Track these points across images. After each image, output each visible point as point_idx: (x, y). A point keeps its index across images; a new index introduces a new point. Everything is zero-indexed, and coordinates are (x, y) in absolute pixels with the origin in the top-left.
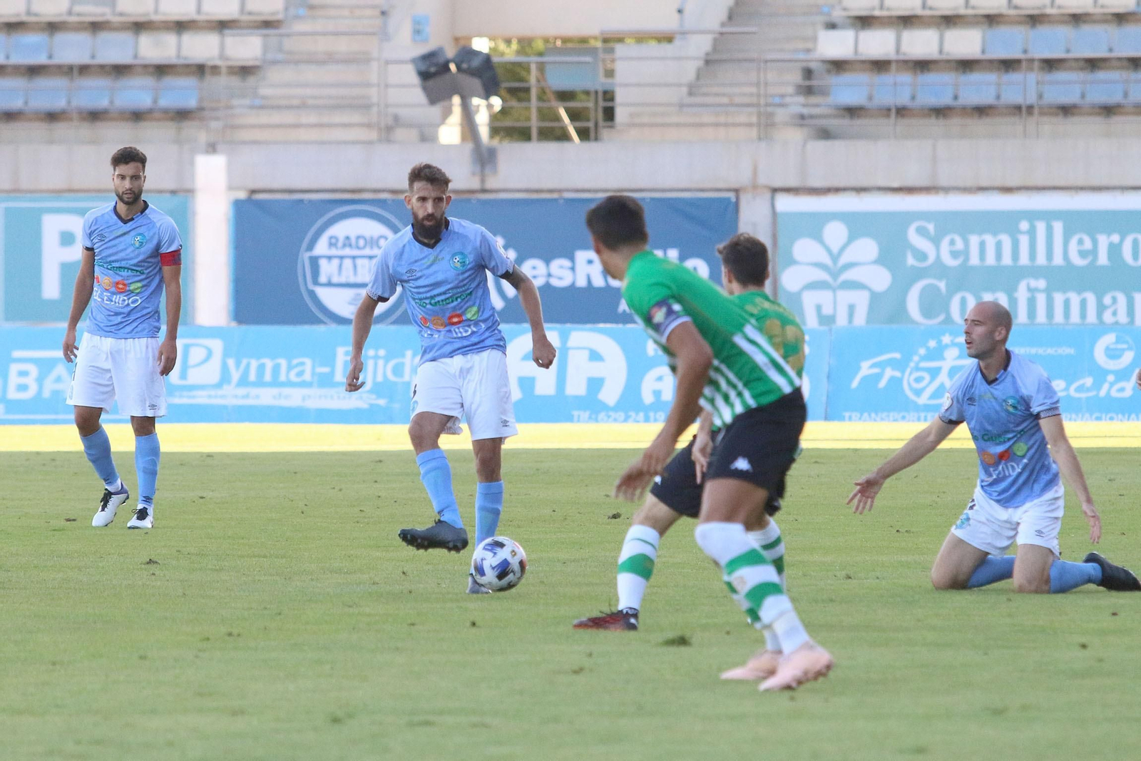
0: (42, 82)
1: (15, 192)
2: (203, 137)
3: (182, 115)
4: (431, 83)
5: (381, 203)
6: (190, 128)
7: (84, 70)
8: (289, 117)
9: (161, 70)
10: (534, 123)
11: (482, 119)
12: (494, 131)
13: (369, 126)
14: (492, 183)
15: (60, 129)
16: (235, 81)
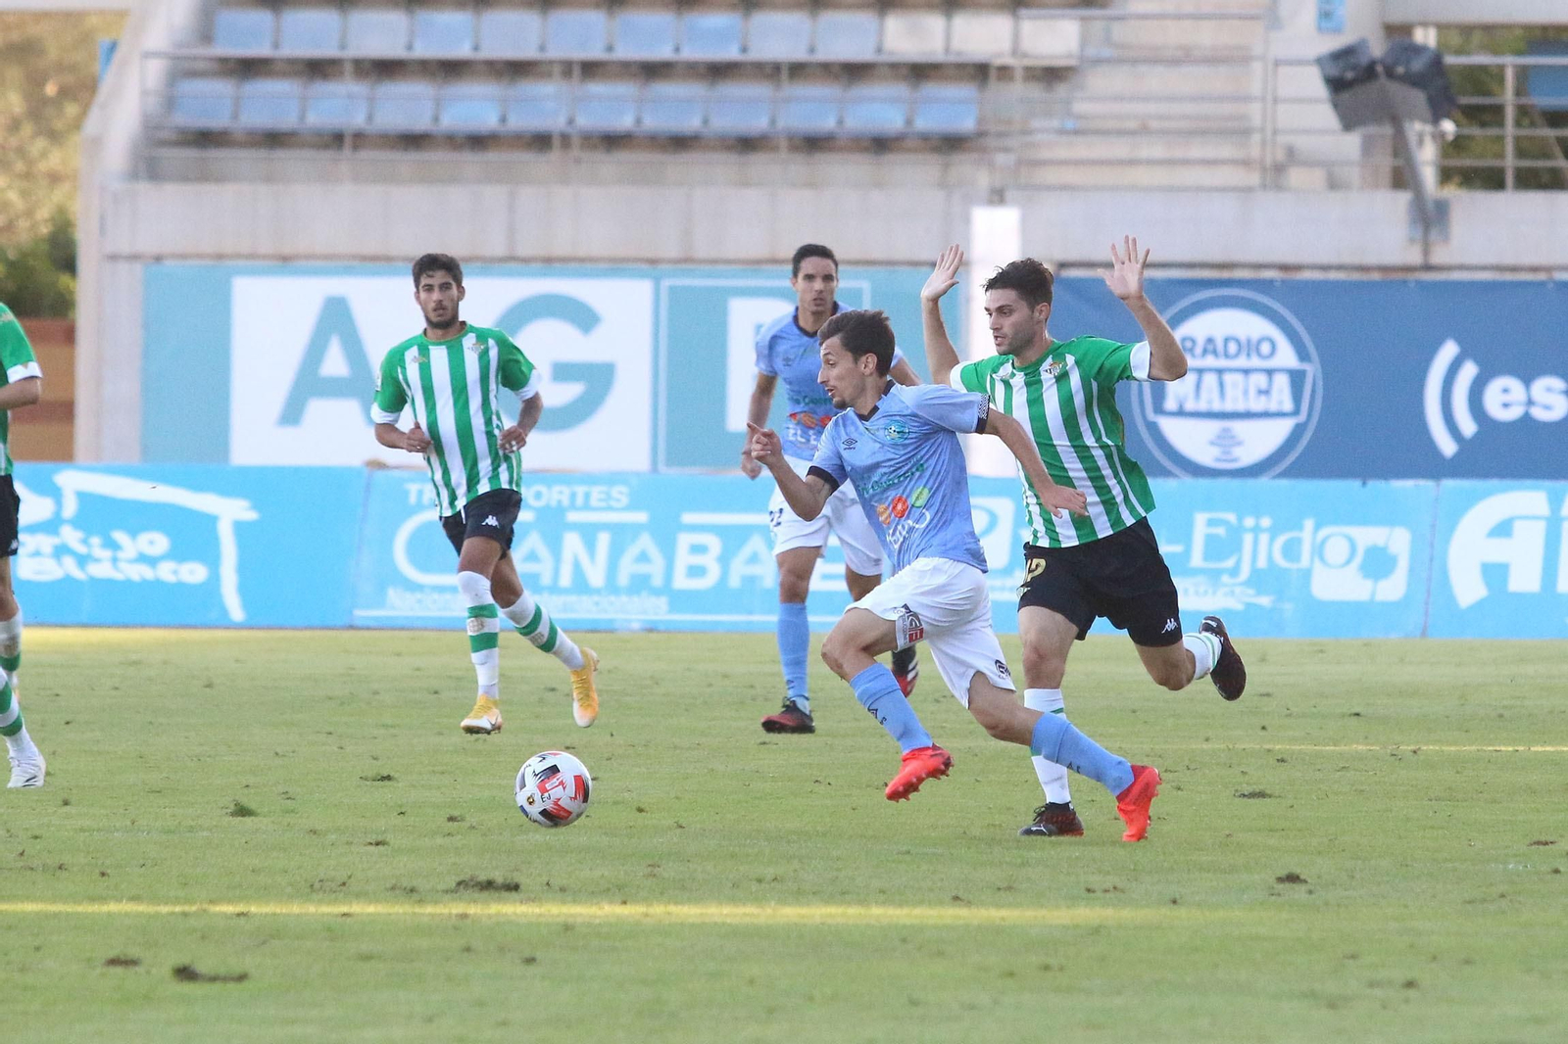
0: (733, 90)
1: (686, 261)
2: (984, 180)
3: (951, 144)
4: (1346, 96)
5: (1264, 286)
6: (964, 166)
7: (798, 70)
8: (1120, 149)
9: (920, 72)
10: (1510, 162)
11: (1427, 157)
12: (1446, 175)
13: (1245, 163)
14: (1439, 256)
15: (758, 162)
16: (1035, 91)
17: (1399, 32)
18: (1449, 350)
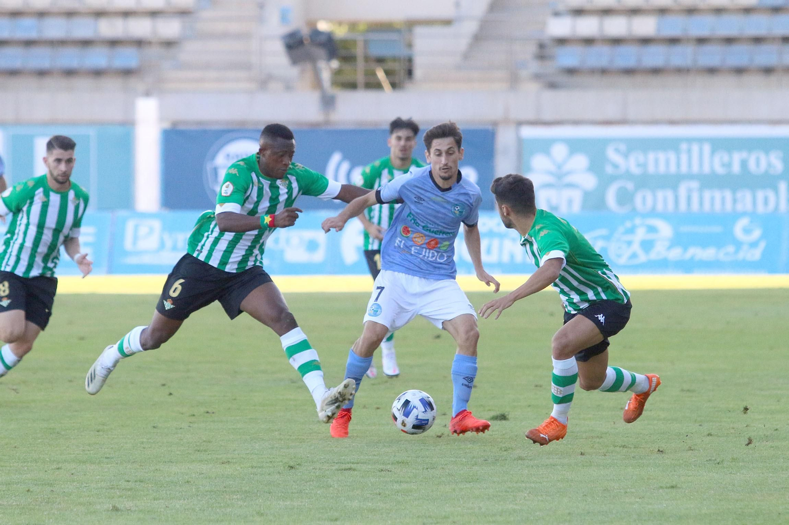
0: (34, 51)
2: (141, 87)
3: (127, 73)
4: (294, 52)
7: (62, 43)
8: (197, 75)
9: (113, 43)
11: (326, 76)
12: (335, 84)
13: (250, 80)
14: (333, 118)
15: (48, 82)
16: (162, 51)
17: (312, 25)
18: (336, 157)
